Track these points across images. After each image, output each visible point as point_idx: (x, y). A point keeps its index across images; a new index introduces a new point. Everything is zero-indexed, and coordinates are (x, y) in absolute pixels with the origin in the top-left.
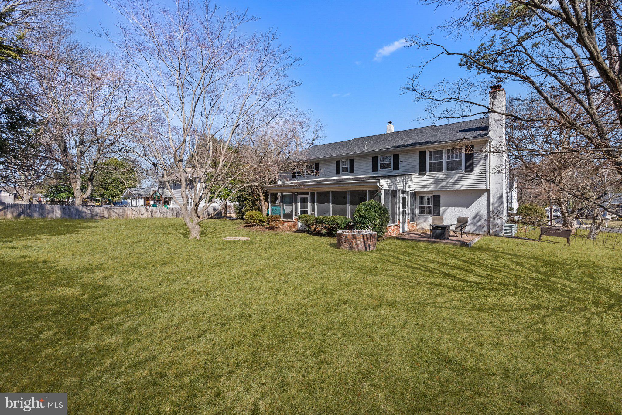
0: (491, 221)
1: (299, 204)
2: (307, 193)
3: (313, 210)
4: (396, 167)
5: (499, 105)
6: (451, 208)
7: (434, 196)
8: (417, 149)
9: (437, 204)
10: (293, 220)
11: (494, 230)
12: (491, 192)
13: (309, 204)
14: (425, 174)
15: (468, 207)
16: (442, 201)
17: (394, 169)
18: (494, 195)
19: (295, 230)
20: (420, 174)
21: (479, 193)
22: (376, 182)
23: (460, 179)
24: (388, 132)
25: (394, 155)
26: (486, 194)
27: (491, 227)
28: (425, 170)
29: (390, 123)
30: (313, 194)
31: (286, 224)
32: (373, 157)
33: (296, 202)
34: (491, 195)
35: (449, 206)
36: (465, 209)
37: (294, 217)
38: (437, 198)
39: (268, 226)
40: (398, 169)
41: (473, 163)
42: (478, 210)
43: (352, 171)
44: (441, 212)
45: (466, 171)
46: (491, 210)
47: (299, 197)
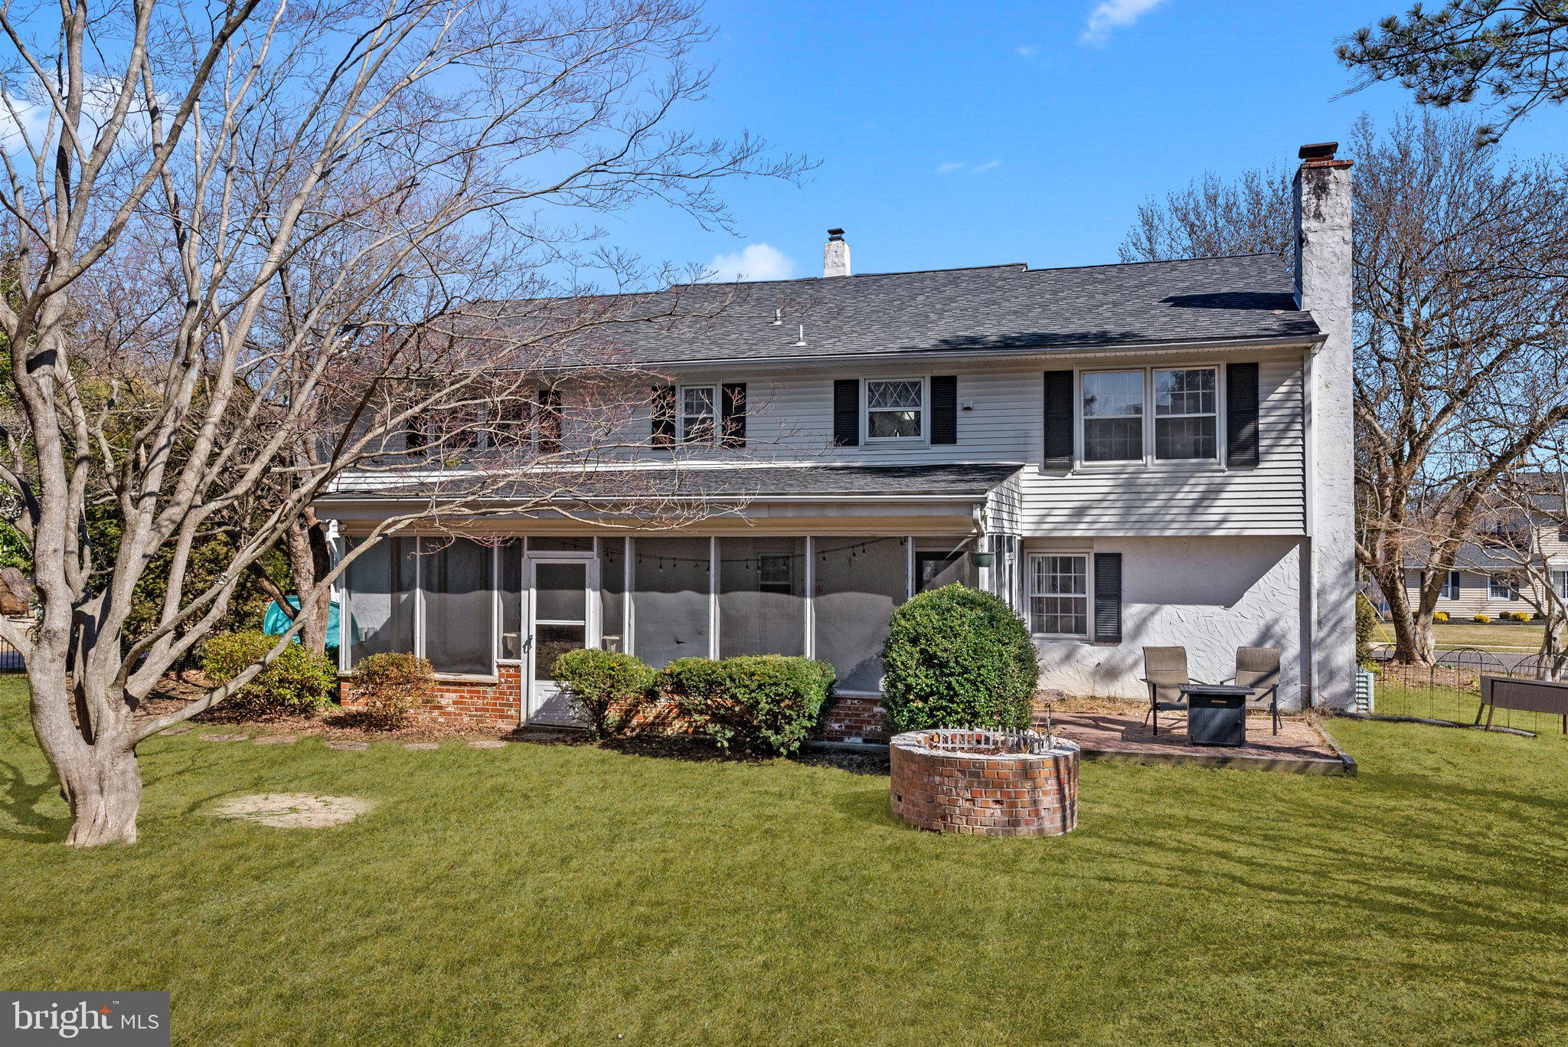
0: (1316, 657)
1: (530, 598)
2: (581, 543)
3: (612, 625)
4: (944, 432)
5: (1337, 220)
6: (1168, 610)
7: (1098, 557)
8: (1035, 363)
9: (1110, 594)
10: (495, 677)
11: (1326, 694)
12: (1314, 547)
13: (593, 599)
14: (1069, 467)
15: (1229, 601)
16: (1131, 576)
17: (936, 439)
18: (1326, 557)
19: (508, 726)
20: (1047, 468)
21: (1272, 548)
22: (971, 505)
23: (1213, 493)
24: (829, 273)
25: (935, 381)
26: (1295, 553)
27: (1316, 680)
28: (1069, 452)
29: (836, 234)
30: (611, 547)
31: (448, 699)
32: (838, 384)
33: (513, 585)
34: (1315, 557)
35: (1161, 598)
36: (1217, 610)
37: (497, 659)
38: (1109, 565)
39: (337, 711)
40: (952, 440)
41: (1256, 432)
42: (1269, 616)
43: (737, 437)
44: (1127, 626)
45: (1230, 464)
46: (1314, 617)
47: (531, 562)
